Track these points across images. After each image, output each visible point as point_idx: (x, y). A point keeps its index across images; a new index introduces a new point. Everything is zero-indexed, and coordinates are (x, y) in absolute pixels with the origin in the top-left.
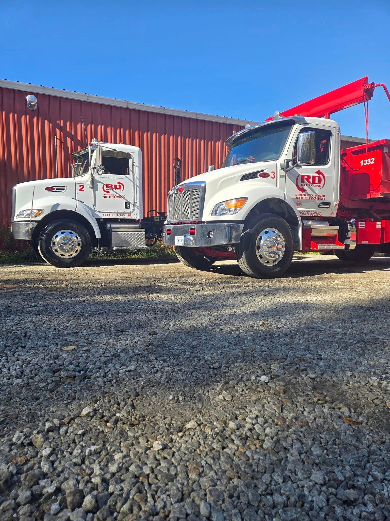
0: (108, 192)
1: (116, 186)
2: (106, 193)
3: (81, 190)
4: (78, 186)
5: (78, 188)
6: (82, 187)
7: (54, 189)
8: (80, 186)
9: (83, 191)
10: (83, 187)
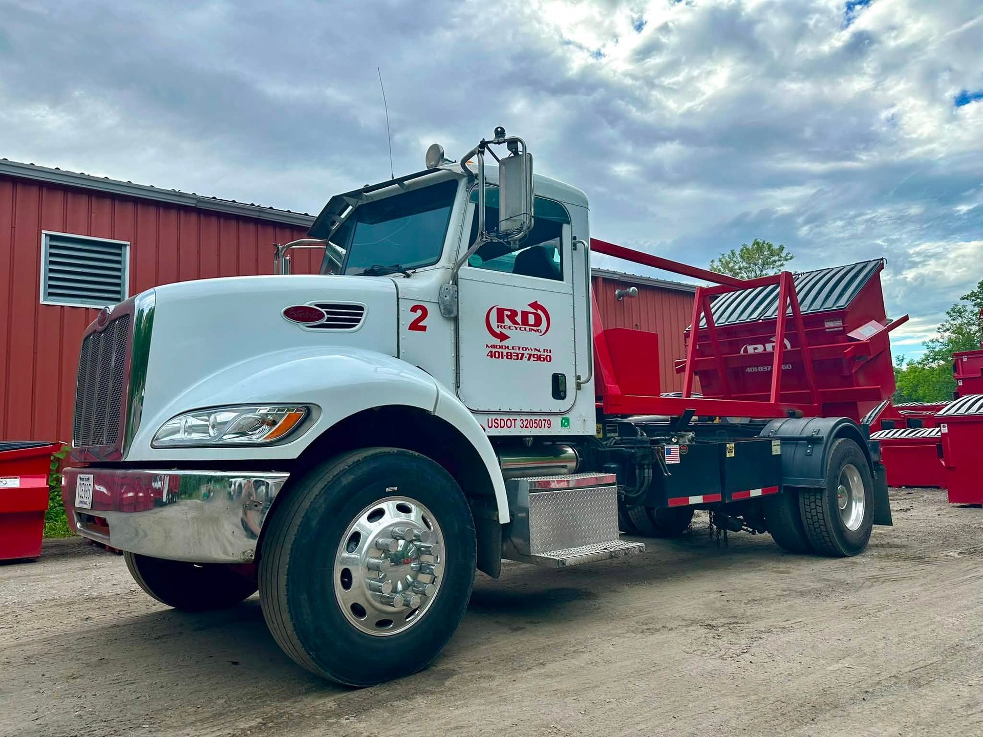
0: (503, 337)
1: (525, 315)
2: (497, 341)
3: (415, 326)
4: (406, 306)
5: (409, 317)
6: (419, 312)
7: (321, 316)
8: (414, 309)
9: (423, 328)
10: (425, 313)
